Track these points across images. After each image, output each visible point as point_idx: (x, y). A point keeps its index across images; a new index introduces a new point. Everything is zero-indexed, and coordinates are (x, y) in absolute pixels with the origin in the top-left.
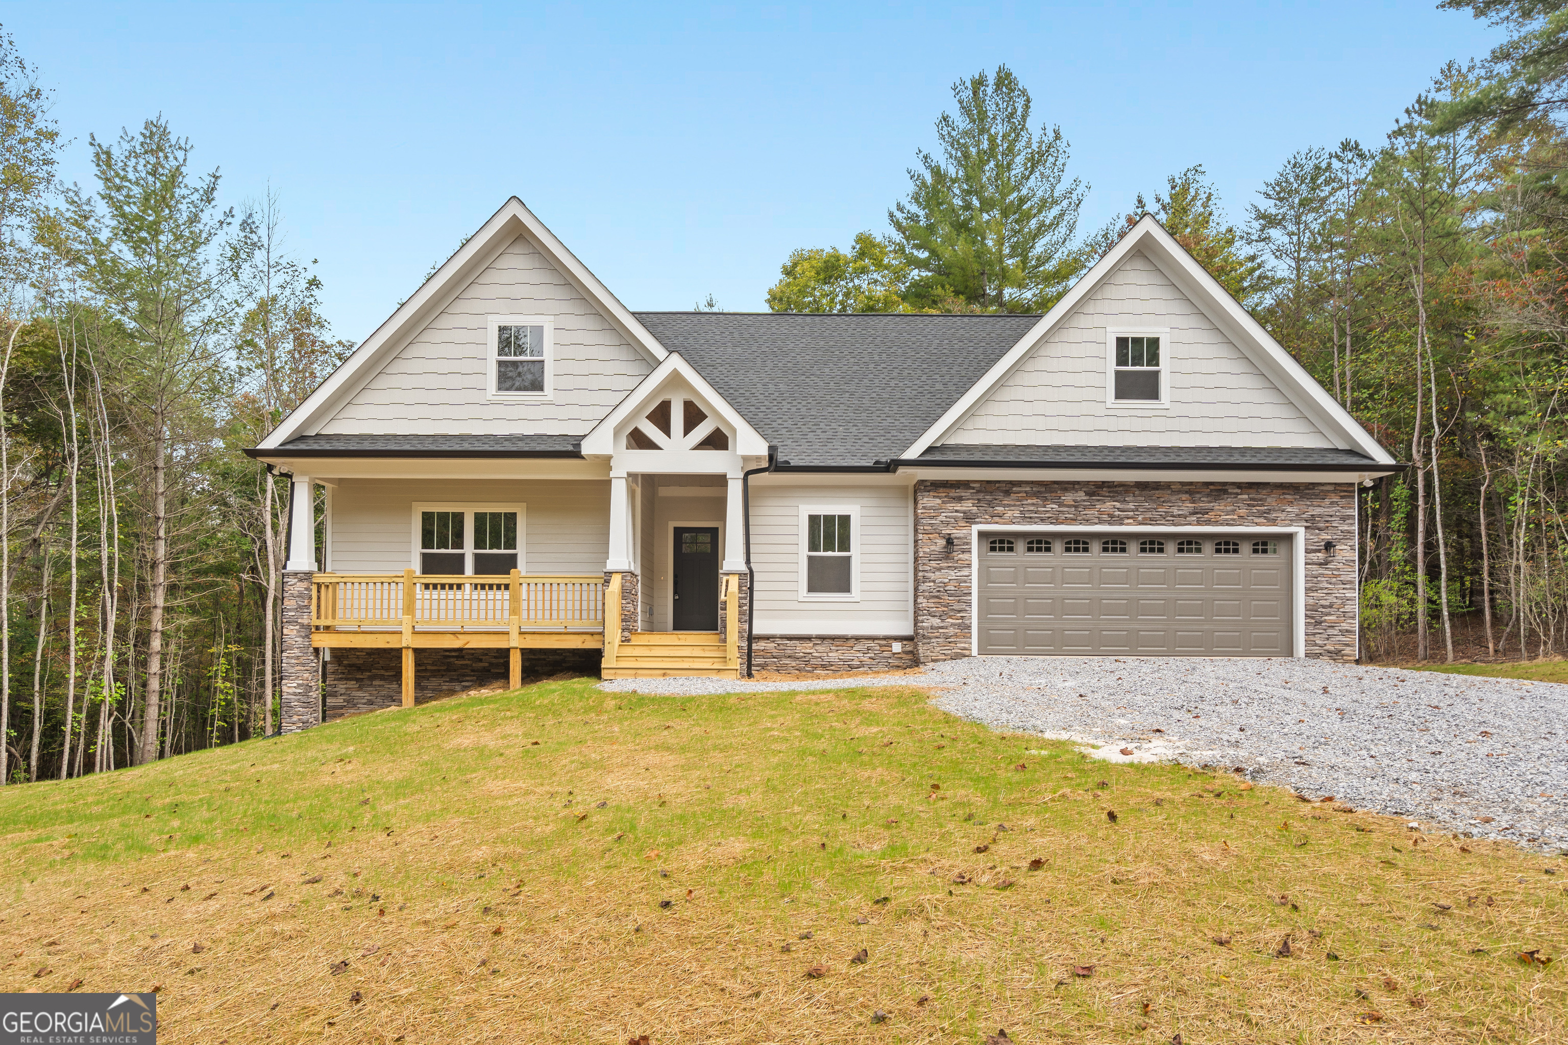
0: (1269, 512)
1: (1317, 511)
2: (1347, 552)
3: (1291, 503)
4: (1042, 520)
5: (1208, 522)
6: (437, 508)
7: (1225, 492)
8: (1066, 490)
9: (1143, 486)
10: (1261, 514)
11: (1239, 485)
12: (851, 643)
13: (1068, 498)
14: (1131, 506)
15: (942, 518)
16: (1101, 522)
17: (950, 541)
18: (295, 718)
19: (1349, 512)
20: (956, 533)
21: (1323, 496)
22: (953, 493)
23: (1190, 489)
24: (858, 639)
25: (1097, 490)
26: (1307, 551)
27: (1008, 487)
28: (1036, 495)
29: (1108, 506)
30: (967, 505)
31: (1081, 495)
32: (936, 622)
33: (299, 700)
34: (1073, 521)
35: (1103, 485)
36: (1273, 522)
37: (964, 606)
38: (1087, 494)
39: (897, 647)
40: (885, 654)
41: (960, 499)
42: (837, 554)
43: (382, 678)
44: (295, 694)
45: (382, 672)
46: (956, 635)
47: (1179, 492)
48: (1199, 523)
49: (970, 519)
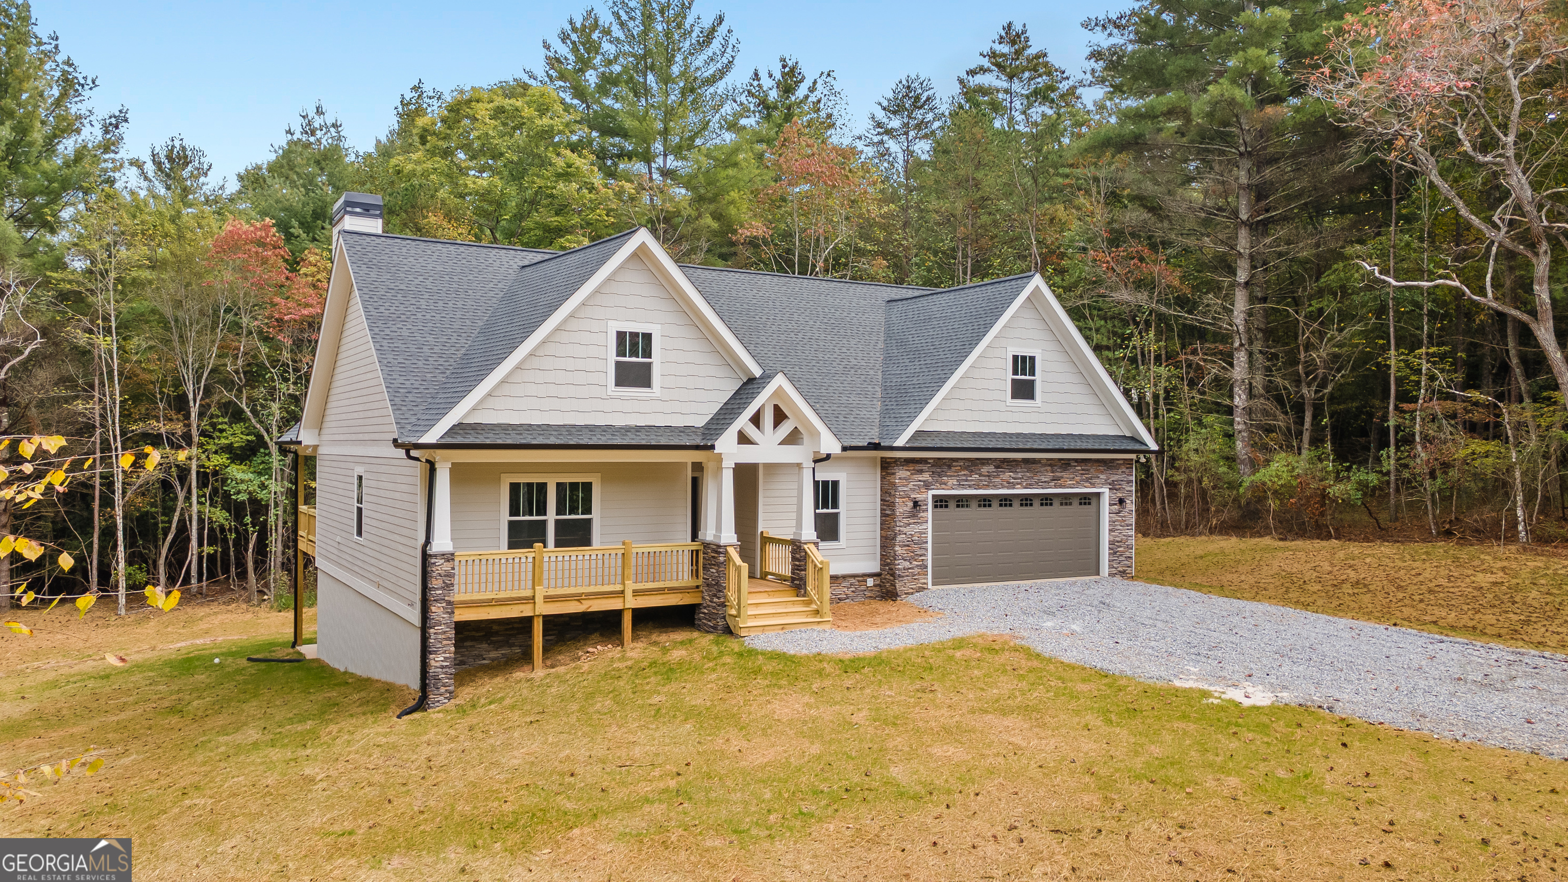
0: (1091, 478)
1: (1115, 478)
2: (1131, 506)
3: (1102, 472)
4: (970, 486)
5: (1061, 486)
6: (523, 479)
7: (1069, 465)
8: (983, 464)
9: (1026, 461)
10: (1087, 480)
11: (1076, 460)
12: (840, 580)
13: (985, 470)
14: (1019, 475)
15: (911, 486)
16: (1003, 487)
17: (916, 504)
18: (443, 690)
19: (1130, 478)
20: (919, 497)
21: (1117, 467)
22: (919, 467)
23: (1051, 463)
24: (844, 577)
25: (1001, 464)
26: (1110, 505)
27: (949, 464)
28: (966, 468)
29: (1007, 475)
30: (926, 476)
31: (991, 468)
32: (907, 564)
33: (446, 673)
34: (986, 487)
35: (1004, 461)
36: (1093, 485)
37: (923, 552)
38: (997, 467)
39: (870, 582)
40: (863, 588)
41: (921, 472)
42: (830, 511)
43: (474, 639)
44: (442, 667)
45: (474, 633)
46: (919, 574)
47: (1045, 465)
48: (1055, 487)
49: (927, 486)
